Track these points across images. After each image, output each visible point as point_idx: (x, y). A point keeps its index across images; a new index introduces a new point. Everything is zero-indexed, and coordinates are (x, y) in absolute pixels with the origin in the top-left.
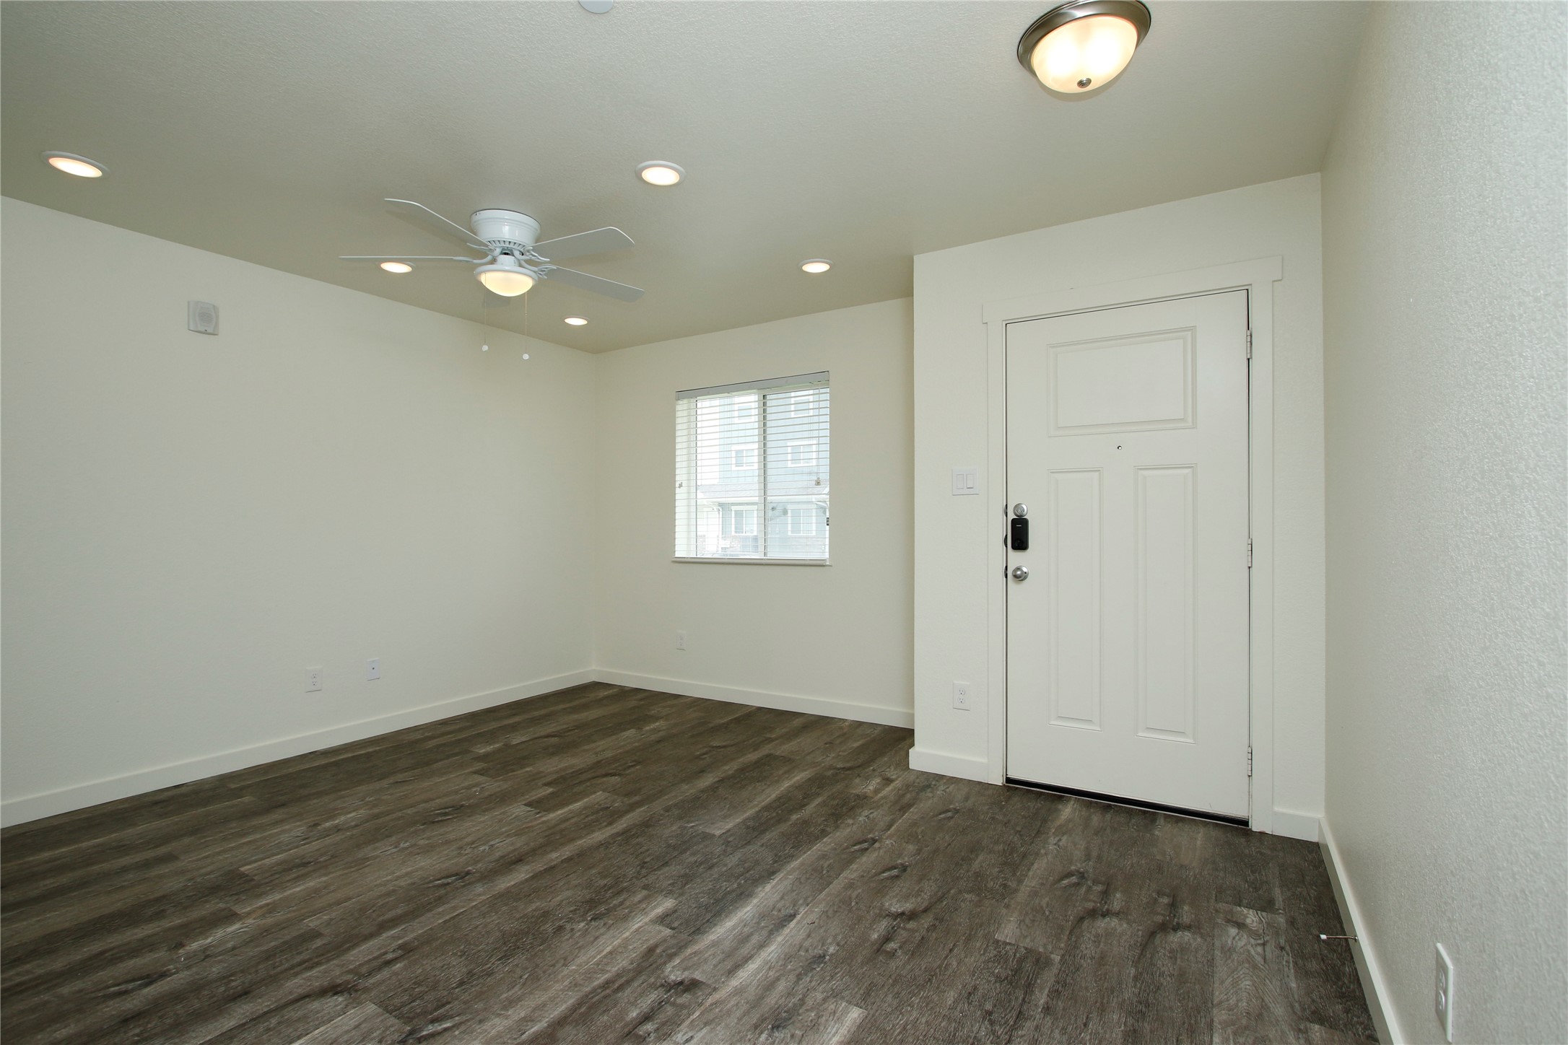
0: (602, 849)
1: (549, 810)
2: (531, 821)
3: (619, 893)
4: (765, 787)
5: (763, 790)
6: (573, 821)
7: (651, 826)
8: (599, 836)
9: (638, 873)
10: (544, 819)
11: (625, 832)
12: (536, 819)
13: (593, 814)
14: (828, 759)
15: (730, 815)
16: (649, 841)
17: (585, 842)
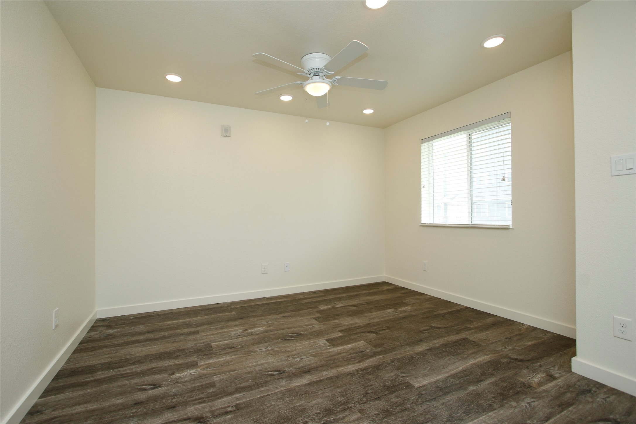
0: (349, 377)
1: (335, 346)
2: (324, 350)
3: (345, 410)
4: (457, 360)
5: (455, 362)
6: (342, 355)
7: (380, 369)
8: (351, 368)
9: (361, 399)
10: (330, 350)
11: (365, 369)
12: (327, 349)
13: (354, 353)
14: (506, 350)
15: (428, 375)
16: (375, 379)
17: (343, 369)
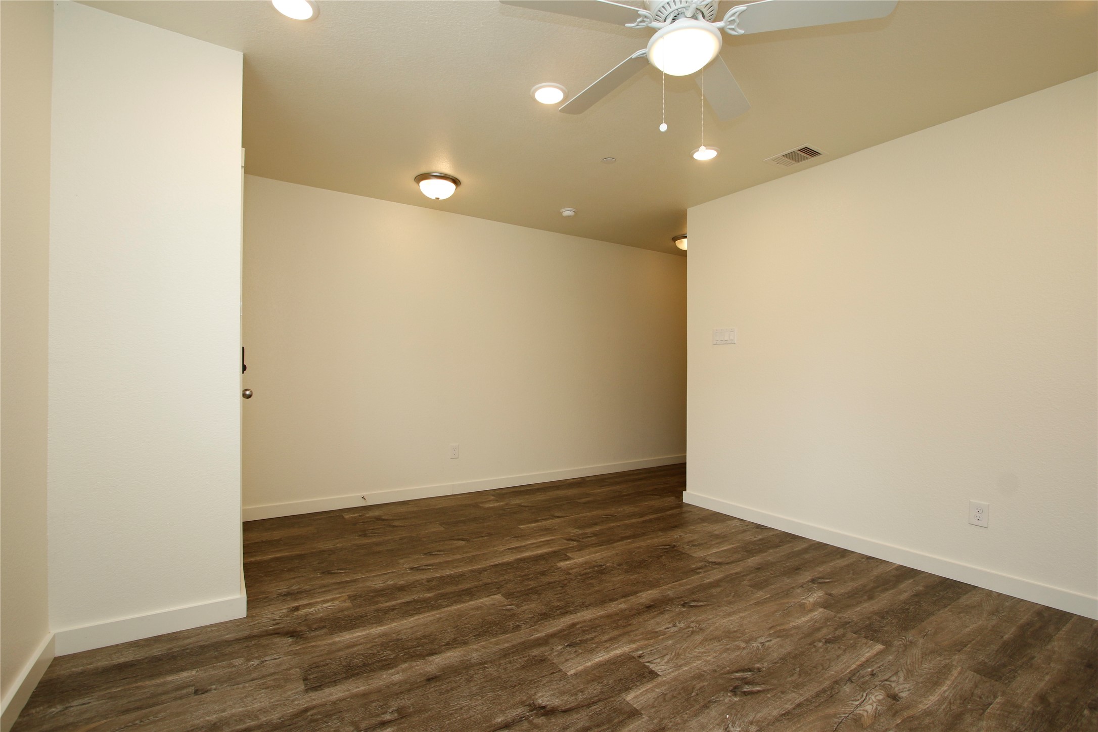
8: (586, 615)
